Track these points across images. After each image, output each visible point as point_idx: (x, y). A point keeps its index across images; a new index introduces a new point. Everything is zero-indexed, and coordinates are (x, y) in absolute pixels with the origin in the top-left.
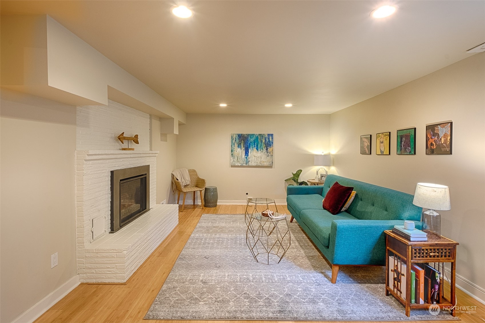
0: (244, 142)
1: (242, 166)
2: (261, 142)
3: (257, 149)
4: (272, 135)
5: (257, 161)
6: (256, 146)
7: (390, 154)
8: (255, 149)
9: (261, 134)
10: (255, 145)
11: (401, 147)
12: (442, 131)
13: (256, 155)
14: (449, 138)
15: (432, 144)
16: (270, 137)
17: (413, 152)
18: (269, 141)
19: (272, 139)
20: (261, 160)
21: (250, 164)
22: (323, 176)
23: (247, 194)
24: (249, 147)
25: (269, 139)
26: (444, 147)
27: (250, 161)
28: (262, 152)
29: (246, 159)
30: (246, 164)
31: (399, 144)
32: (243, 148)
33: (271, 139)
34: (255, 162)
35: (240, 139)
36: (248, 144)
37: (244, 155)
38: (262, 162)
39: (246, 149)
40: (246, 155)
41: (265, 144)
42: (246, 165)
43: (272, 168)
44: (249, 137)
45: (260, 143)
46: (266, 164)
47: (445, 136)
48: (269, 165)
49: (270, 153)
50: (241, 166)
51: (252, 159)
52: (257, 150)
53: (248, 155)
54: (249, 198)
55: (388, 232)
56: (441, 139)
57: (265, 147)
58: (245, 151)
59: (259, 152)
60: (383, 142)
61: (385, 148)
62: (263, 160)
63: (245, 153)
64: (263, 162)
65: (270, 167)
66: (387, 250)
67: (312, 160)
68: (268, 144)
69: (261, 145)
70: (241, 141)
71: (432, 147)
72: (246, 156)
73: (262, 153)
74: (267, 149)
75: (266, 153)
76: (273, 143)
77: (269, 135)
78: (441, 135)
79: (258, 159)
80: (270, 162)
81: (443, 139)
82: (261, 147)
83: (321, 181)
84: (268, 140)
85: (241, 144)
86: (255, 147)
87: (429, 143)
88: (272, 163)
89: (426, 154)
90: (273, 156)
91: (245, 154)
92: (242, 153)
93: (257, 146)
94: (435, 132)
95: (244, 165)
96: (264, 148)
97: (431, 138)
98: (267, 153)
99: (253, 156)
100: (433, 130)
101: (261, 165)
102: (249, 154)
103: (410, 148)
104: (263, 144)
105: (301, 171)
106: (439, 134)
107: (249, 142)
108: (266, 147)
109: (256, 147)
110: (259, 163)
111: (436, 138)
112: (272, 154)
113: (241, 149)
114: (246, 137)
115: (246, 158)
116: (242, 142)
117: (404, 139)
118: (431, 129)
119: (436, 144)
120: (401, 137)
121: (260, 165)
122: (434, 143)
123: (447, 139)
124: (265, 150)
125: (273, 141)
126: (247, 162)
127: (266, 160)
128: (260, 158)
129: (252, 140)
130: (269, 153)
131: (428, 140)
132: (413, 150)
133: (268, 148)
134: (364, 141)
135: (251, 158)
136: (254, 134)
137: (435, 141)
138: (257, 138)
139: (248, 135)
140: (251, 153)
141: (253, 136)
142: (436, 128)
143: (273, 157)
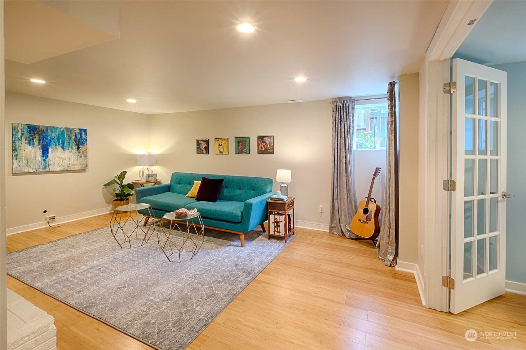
0: (39, 138)
1: (36, 173)
2: (70, 138)
3: (63, 148)
4: (85, 131)
5: (63, 164)
6: (60, 143)
7: (228, 154)
8: (60, 148)
9: (69, 128)
10: (59, 141)
11: (239, 148)
12: (267, 140)
13: (61, 156)
14: (272, 145)
15: (262, 148)
16: (83, 133)
17: (248, 153)
18: (81, 138)
19: (86, 135)
20: (70, 162)
21: (51, 168)
22: (150, 176)
23: (45, 212)
24: (48, 144)
25: (81, 135)
26: (270, 150)
27: (51, 165)
28: (71, 151)
29: (43, 162)
30: (45, 169)
31: (237, 147)
32: (38, 147)
33: (84, 136)
34: (60, 166)
35: (32, 133)
36: (48, 141)
37: (39, 156)
38: (71, 165)
39: (43, 147)
40: (43, 156)
41: (75, 141)
42: (44, 171)
43: (85, 172)
44: (49, 130)
45: (68, 140)
46: (77, 167)
47: (270, 143)
48: (82, 169)
49: (83, 153)
50: (34, 172)
51: (55, 161)
52: (62, 150)
53: (47, 156)
54: (49, 218)
55: (269, 200)
56: (267, 145)
57: (75, 145)
58: (41, 150)
59: (67, 151)
60: (222, 145)
61: (223, 149)
62: (72, 162)
63: (41, 153)
64: (74, 165)
65: (83, 170)
66: (269, 212)
67: (135, 160)
68: (80, 141)
69: (69, 143)
70: (35, 135)
71: (262, 149)
72: (44, 158)
73: (71, 154)
74: (78, 148)
75: (77, 153)
76: (87, 140)
77: (80, 130)
78: (268, 143)
79: (65, 161)
80: (83, 165)
81: (269, 145)
82: (69, 145)
83: (148, 181)
84: (79, 136)
85: (33, 140)
86: (59, 145)
87: (260, 147)
88: (87, 165)
89: (258, 153)
90: (87, 156)
91: (41, 155)
92: (36, 152)
93: (63, 143)
94: (264, 140)
95: (41, 170)
96: (74, 147)
97: (261, 144)
98: (79, 152)
99: (56, 158)
100: (262, 139)
101: (70, 168)
102: (50, 154)
103: (246, 150)
104: (72, 141)
105: (126, 172)
106: (266, 142)
107: (49, 138)
108: (77, 145)
109: (61, 145)
110: (67, 167)
111: (264, 144)
112: (86, 154)
113: (34, 147)
114: (43, 130)
115: (44, 160)
116: (35, 137)
117: (240, 144)
118: (261, 139)
119: (264, 148)
120: (239, 142)
121: (68, 169)
122: (263, 147)
123: (271, 145)
124: (76, 150)
125: (87, 137)
126: (45, 166)
127: (77, 162)
128: (68, 160)
129: (54, 135)
130: (81, 153)
131: (259, 145)
132: (248, 151)
133: (80, 146)
134: (200, 144)
135: (53, 160)
136: (58, 127)
137: (264, 146)
138: (63, 132)
139: (47, 128)
140: (52, 153)
141: (56, 130)
142: (264, 138)
143: (87, 158)
